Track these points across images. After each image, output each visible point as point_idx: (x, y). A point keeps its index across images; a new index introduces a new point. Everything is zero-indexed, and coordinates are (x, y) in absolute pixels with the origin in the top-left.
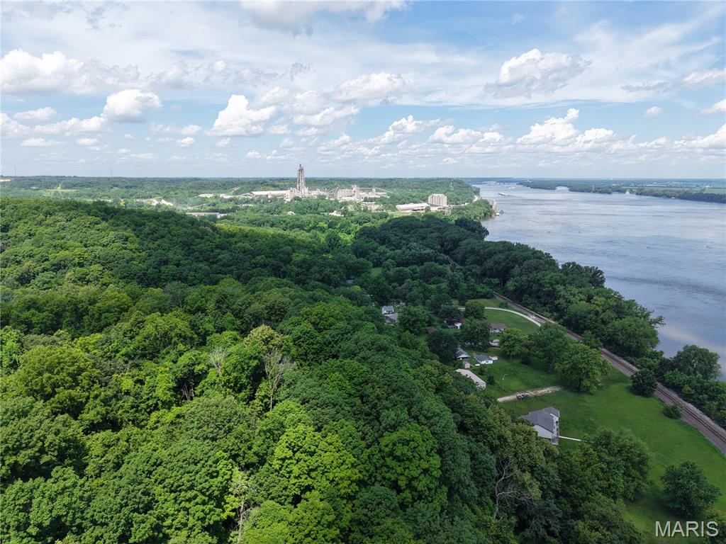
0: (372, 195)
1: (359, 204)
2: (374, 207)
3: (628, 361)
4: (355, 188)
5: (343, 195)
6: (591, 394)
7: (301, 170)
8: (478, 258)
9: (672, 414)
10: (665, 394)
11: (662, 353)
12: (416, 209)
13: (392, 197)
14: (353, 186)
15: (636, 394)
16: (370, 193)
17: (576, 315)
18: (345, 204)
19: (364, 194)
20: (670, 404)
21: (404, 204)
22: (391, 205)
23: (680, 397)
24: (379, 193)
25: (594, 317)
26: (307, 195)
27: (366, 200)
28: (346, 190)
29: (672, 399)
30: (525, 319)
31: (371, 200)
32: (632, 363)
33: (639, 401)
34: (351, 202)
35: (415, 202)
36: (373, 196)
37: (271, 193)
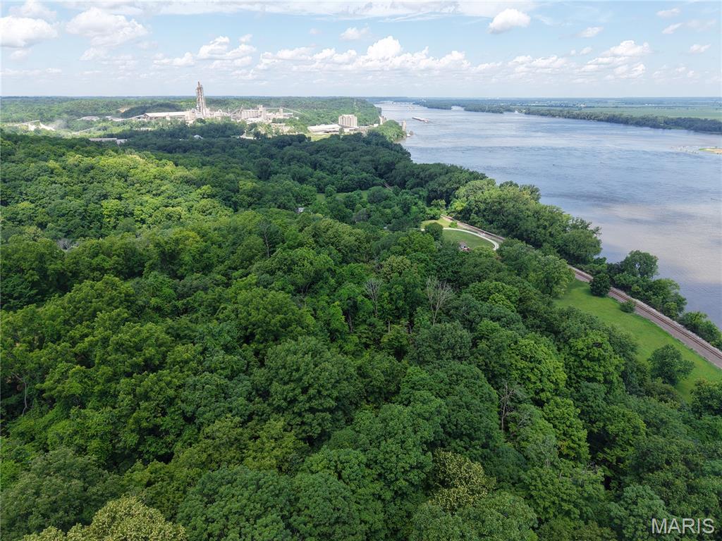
0: (280, 116)
1: (269, 126)
2: (286, 130)
3: (579, 269)
4: (261, 108)
5: (247, 117)
6: (559, 298)
7: (200, 89)
8: (418, 180)
9: (627, 309)
10: (616, 293)
11: (605, 259)
12: (328, 130)
13: (302, 118)
14: (258, 106)
15: (594, 295)
16: (277, 114)
17: (526, 231)
18: (254, 125)
19: (272, 115)
20: (622, 301)
21: (315, 125)
22: (302, 126)
23: (628, 295)
24: (286, 114)
25: (543, 231)
26: (209, 116)
27: (275, 121)
28: (251, 110)
29: (622, 297)
30: (477, 237)
31: (280, 121)
32: (581, 269)
33: (597, 301)
34: (261, 124)
35: (326, 124)
36: (282, 117)
37: (168, 115)
